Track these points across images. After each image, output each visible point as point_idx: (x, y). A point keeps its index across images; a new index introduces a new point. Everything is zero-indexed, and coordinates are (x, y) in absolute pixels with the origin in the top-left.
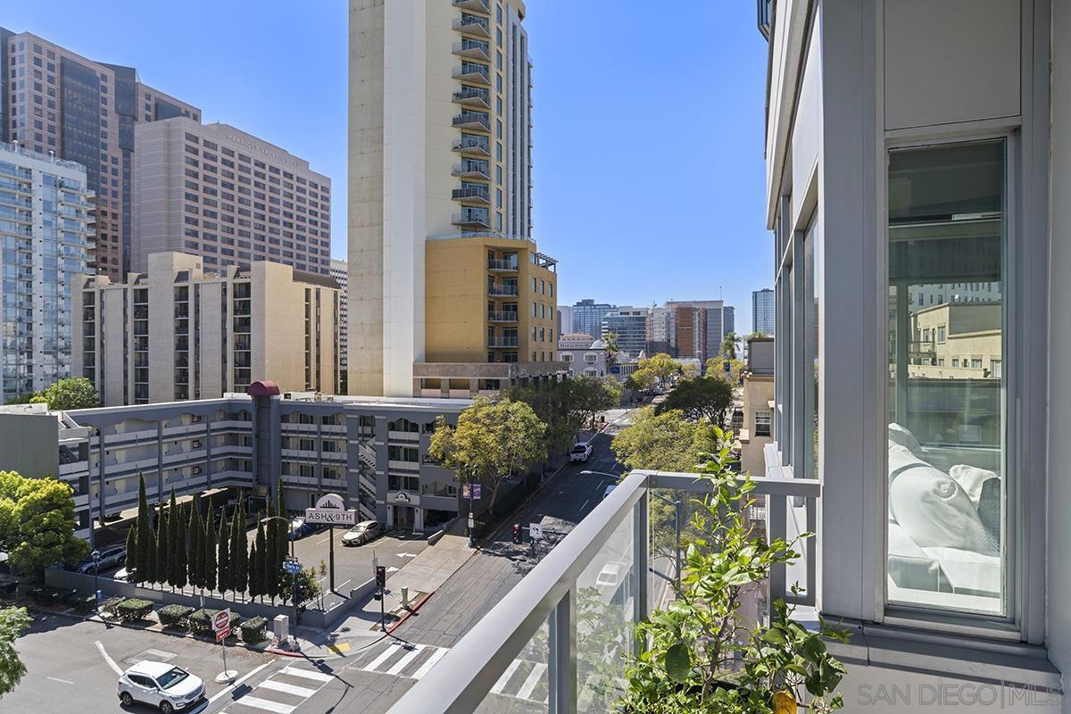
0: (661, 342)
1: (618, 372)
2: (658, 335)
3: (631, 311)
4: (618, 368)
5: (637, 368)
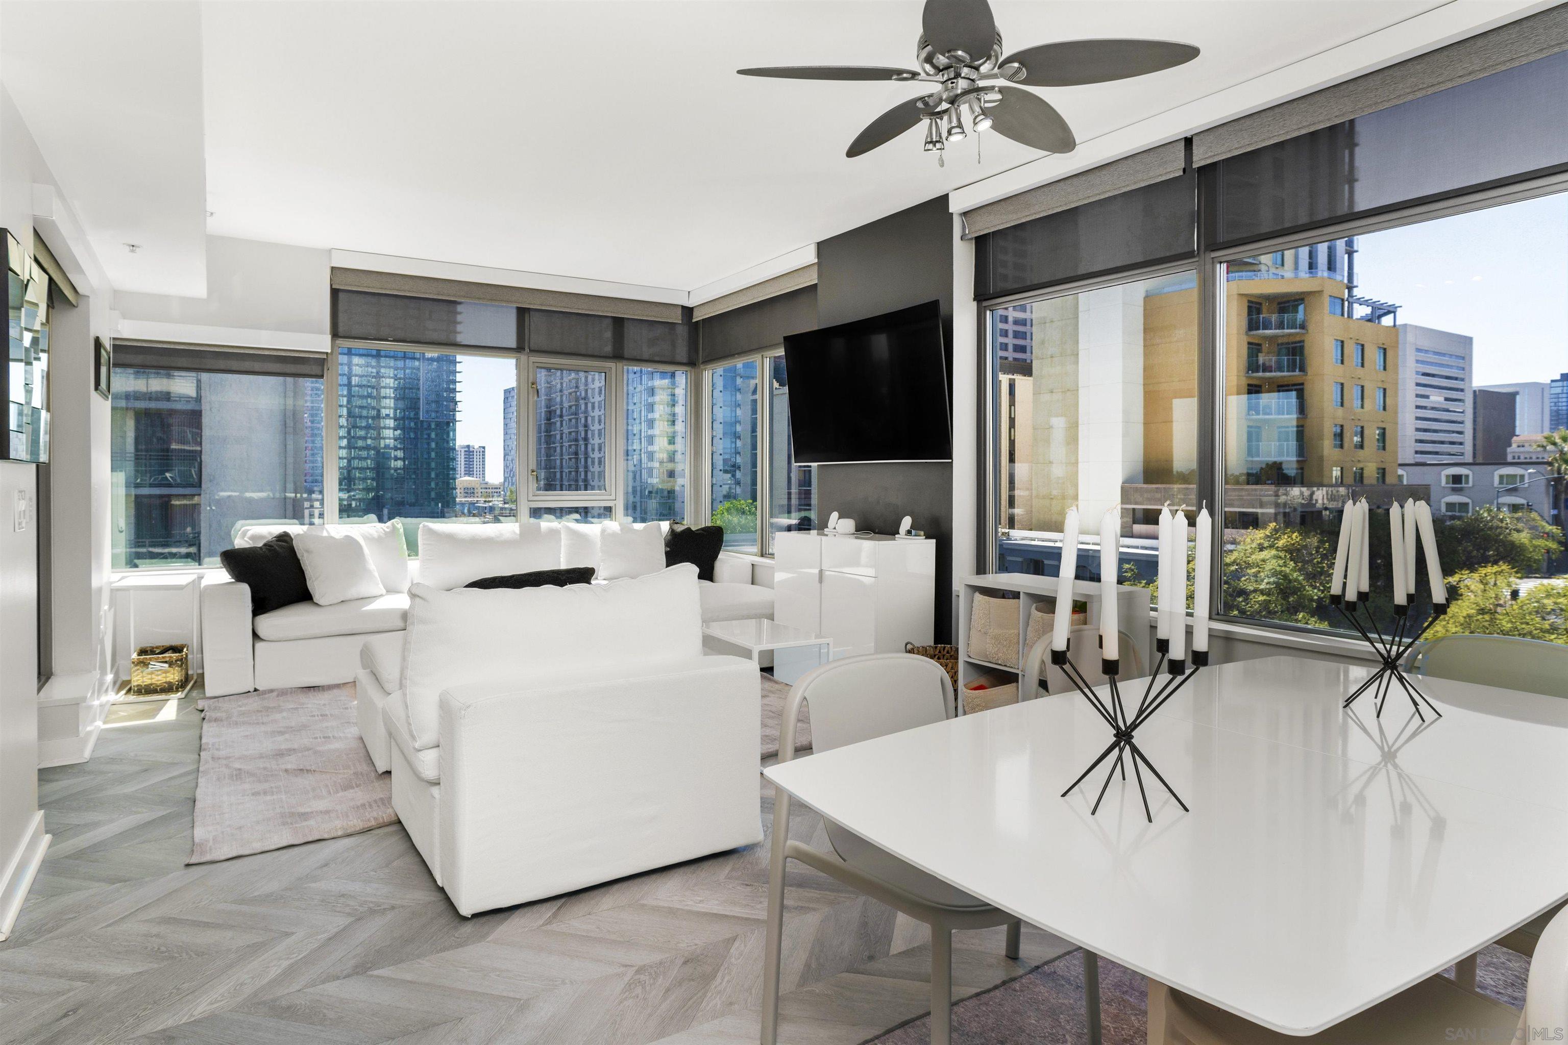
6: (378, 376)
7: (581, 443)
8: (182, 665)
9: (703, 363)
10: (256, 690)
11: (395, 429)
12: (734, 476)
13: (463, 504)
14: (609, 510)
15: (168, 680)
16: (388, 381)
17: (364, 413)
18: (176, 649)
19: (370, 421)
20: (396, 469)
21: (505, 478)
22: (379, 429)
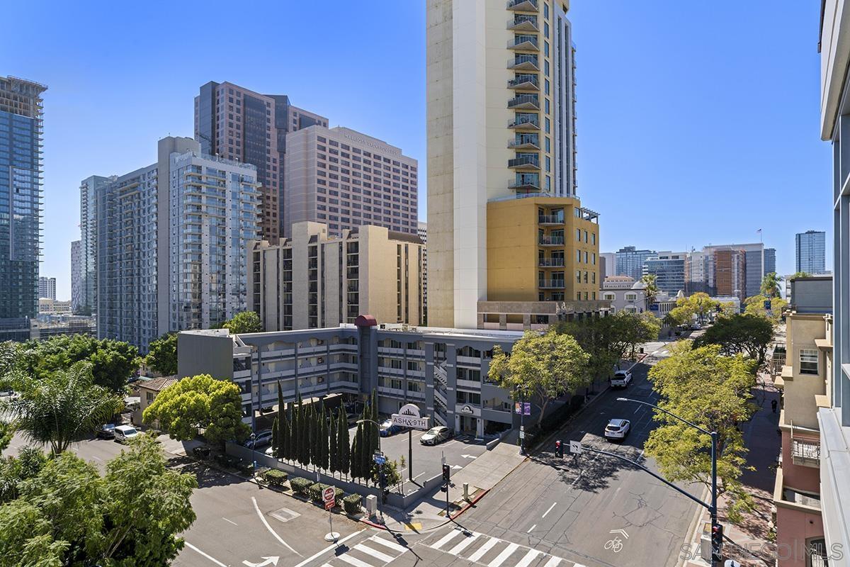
0: (699, 283)
1: (657, 309)
2: (697, 276)
3: (670, 256)
4: (658, 306)
5: (675, 306)
7: (136, 276)
12: (238, 297)
13: (41, 316)
21: (73, 298)
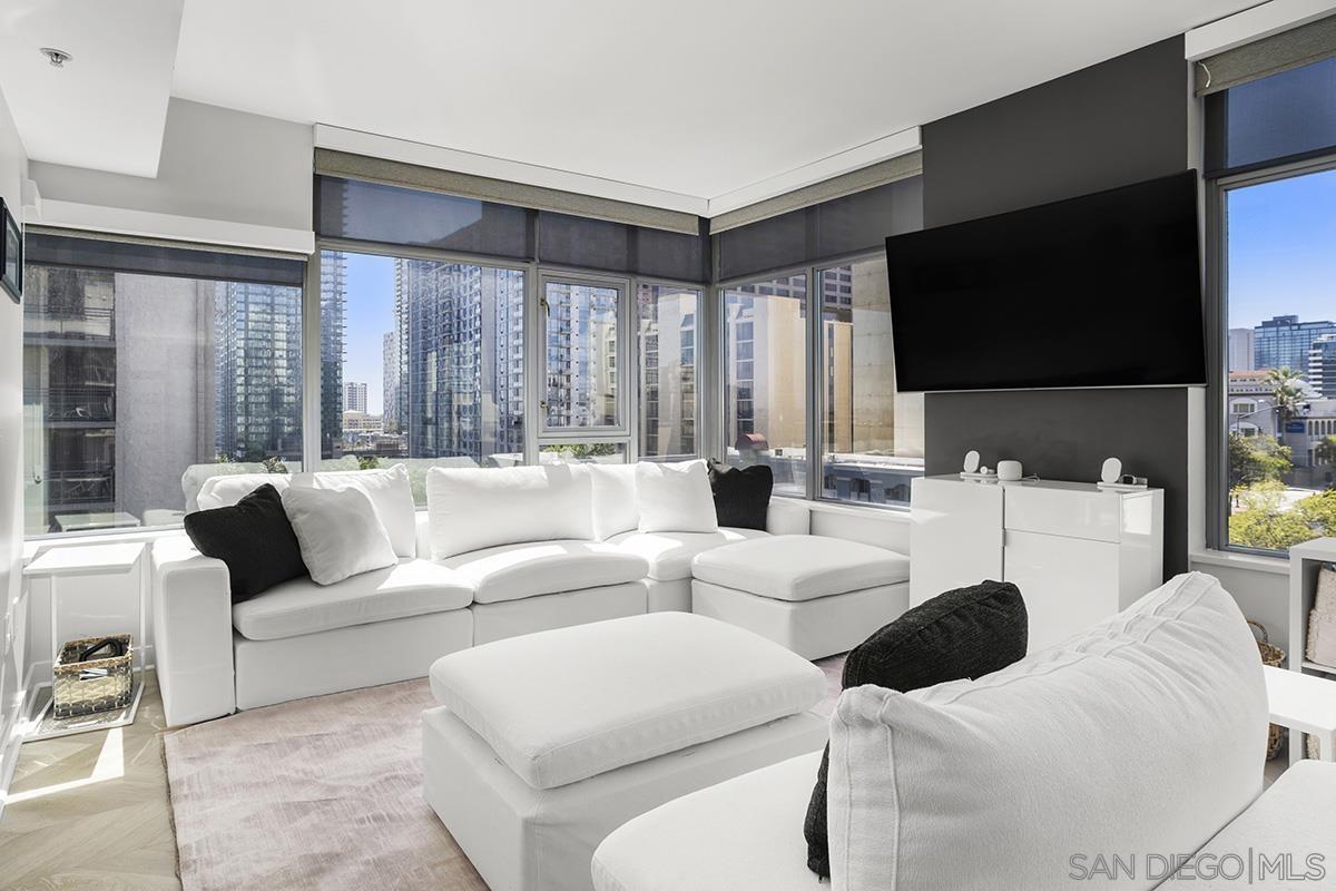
1: (1303, 432)
6: (272, 322)
8: (127, 670)
9: (721, 281)
10: (237, 711)
11: (288, 369)
13: (347, 434)
14: (621, 446)
15: (107, 694)
16: (281, 326)
17: (260, 354)
18: (118, 646)
19: (265, 361)
20: (289, 404)
21: (385, 412)
22: (272, 368)
